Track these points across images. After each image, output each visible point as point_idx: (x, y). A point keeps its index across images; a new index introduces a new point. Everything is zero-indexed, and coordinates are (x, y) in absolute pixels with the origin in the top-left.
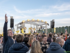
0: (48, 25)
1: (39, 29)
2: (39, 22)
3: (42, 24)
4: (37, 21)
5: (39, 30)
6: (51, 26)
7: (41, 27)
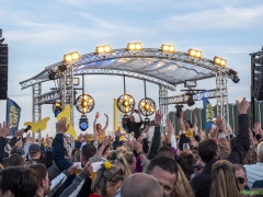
0: (236, 80)
1: (179, 108)
2: (173, 58)
3: (192, 74)
4: (159, 54)
5: (178, 114)
6: (253, 88)
7: (190, 93)
